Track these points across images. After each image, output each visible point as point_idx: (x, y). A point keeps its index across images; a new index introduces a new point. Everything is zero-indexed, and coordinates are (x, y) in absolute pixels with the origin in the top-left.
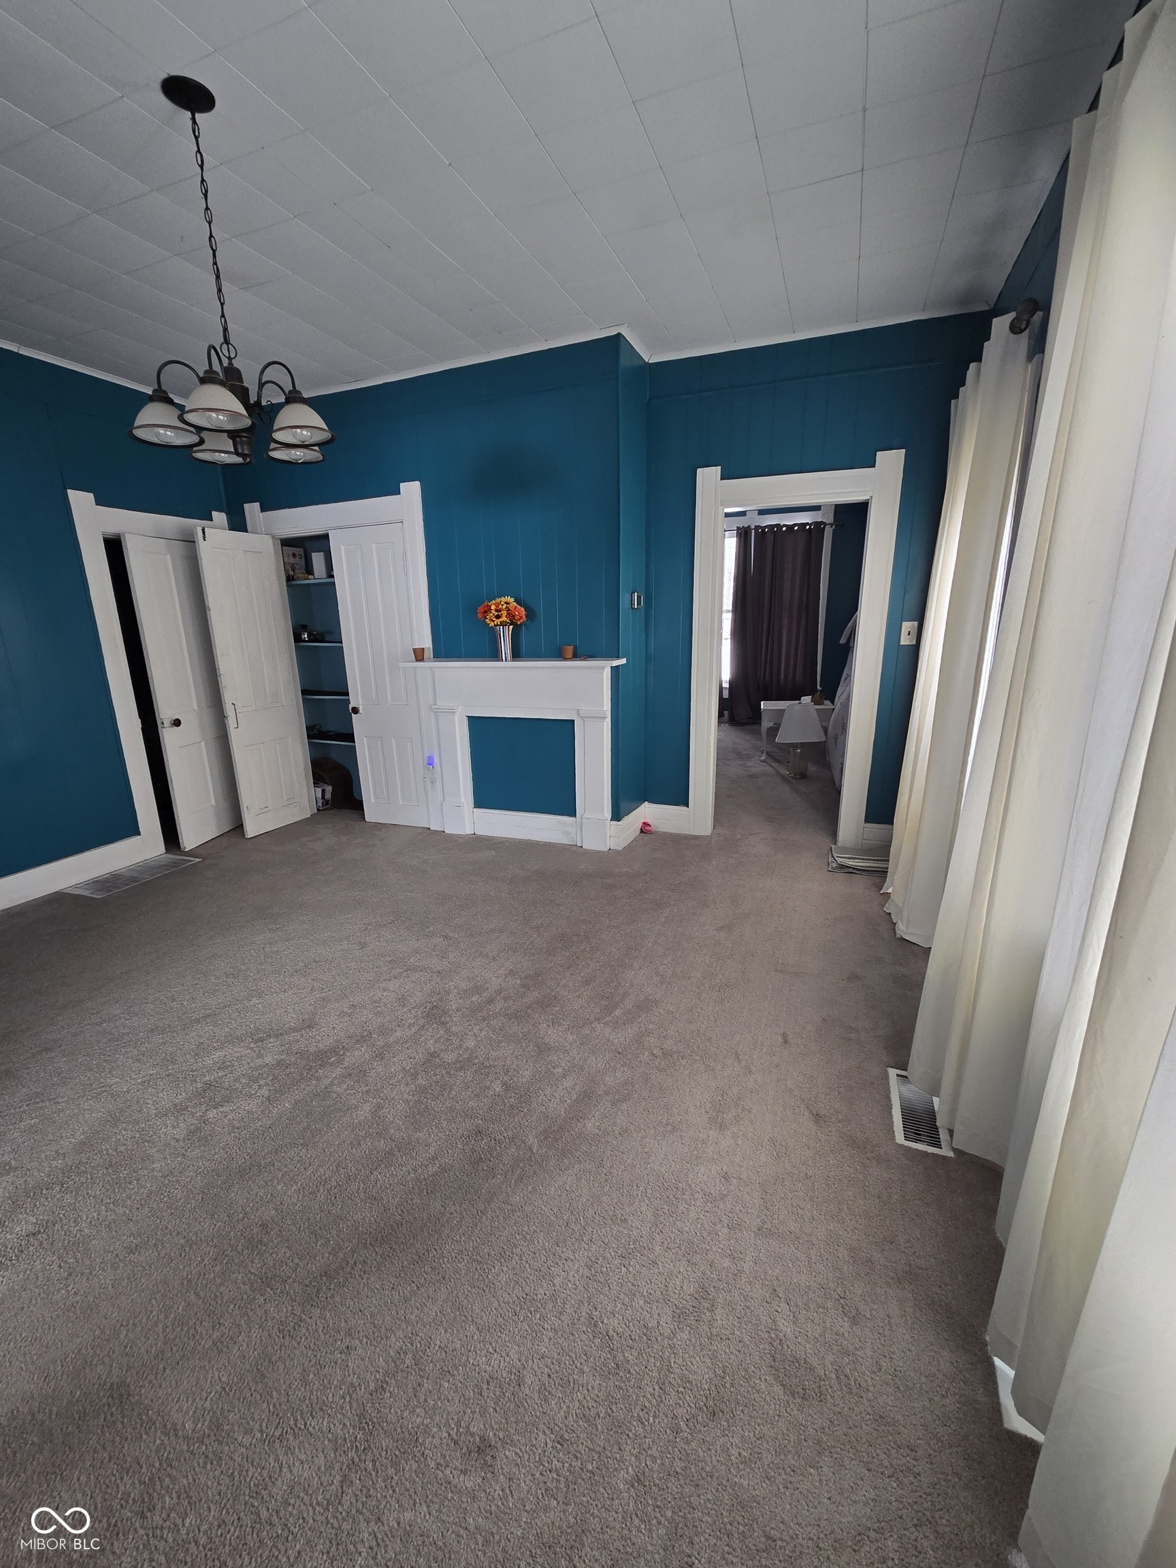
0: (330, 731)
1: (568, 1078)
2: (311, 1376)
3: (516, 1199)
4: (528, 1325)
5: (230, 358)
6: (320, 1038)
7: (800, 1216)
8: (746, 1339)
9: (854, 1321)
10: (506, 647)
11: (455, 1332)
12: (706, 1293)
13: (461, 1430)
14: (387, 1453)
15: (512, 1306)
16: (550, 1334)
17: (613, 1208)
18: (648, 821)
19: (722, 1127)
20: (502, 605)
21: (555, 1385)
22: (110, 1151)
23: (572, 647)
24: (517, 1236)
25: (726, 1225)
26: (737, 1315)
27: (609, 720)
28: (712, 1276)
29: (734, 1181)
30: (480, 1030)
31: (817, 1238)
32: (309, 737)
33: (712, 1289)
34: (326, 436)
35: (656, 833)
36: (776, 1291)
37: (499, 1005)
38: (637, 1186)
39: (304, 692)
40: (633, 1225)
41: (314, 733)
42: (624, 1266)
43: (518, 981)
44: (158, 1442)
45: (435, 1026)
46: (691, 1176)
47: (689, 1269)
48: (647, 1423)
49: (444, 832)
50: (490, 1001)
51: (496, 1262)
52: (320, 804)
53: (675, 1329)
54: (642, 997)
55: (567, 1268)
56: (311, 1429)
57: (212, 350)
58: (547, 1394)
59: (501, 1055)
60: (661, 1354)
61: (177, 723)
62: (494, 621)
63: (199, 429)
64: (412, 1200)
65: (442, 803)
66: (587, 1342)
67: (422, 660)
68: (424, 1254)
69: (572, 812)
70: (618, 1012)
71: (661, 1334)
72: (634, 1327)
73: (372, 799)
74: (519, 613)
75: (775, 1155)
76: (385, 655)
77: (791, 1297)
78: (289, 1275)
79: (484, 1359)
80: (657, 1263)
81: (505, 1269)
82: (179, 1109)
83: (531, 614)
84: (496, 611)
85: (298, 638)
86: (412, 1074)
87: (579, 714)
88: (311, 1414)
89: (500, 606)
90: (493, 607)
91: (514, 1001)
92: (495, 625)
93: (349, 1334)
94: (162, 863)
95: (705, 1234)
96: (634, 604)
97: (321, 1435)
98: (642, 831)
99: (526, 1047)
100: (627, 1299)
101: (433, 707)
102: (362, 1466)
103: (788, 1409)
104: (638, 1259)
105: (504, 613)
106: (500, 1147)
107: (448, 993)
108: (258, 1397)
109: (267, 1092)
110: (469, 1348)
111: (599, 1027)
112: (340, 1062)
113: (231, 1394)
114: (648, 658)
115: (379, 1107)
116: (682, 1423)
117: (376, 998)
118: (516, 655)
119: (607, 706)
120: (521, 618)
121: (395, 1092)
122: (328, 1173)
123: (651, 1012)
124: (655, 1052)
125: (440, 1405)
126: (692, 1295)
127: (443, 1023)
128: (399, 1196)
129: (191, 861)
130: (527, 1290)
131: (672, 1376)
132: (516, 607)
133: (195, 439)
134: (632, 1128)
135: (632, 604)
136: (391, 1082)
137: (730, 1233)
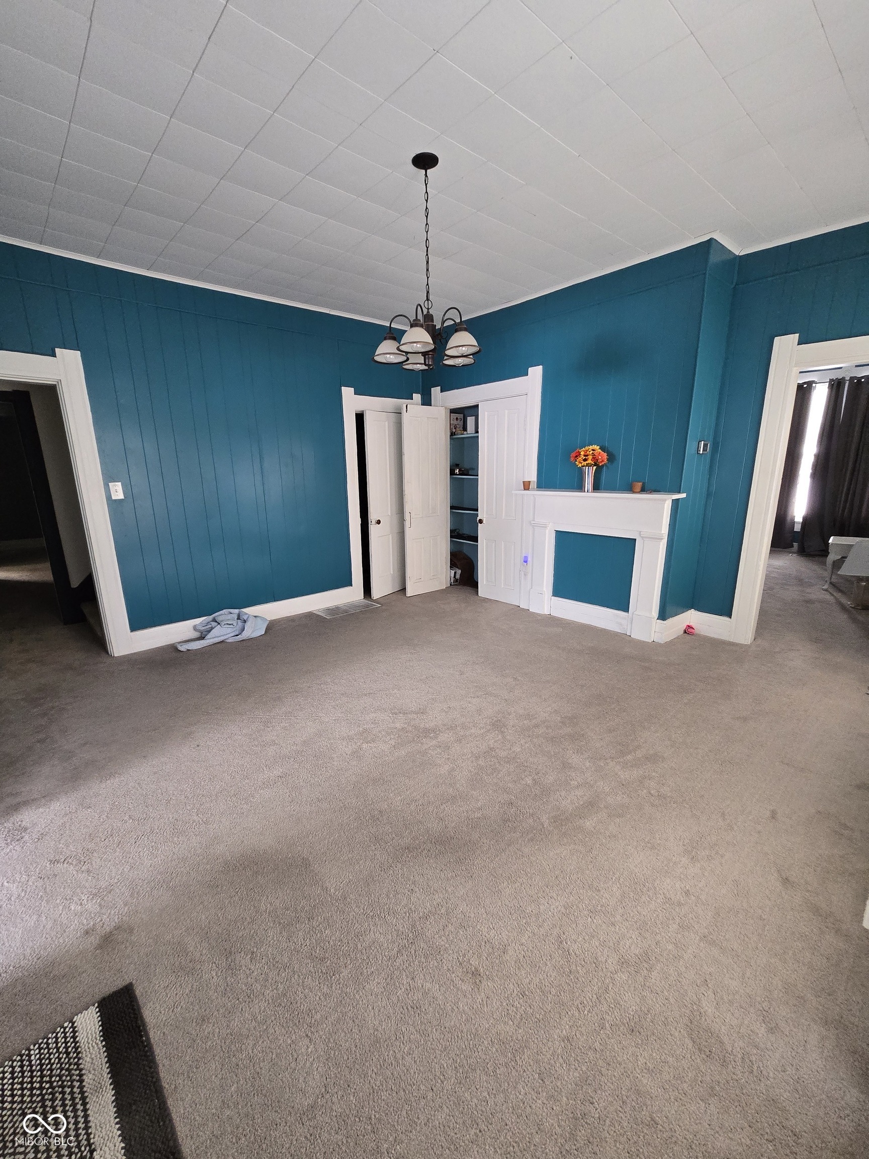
0: (464, 534)
1: (580, 789)
2: (392, 895)
3: (526, 850)
4: (517, 924)
5: (428, 309)
6: (427, 721)
7: (745, 943)
8: (672, 1000)
9: (771, 1031)
10: (589, 482)
11: (472, 908)
12: (648, 958)
13: (465, 959)
14: (423, 950)
15: (509, 909)
16: (530, 934)
17: (592, 880)
18: (691, 624)
19: (693, 859)
20: (590, 452)
21: (526, 963)
22: (316, 749)
23: (641, 483)
24: (522, 872)
25: (677, 923)
26: (669, 982)
27: (665, 541)
28: (656, 950)
29: (693, 898)
30: (525, 743)
31: (756, 962)
32: (451, 537)
33: (654, 958)
34: (477, 349)
35: (699, 635)
36: (706, 981)
37: (541, 731)
38: (613, 873)
39: (452, 508)
40: (604, 896)
41: (455, 534)
42: (591, 917)
43: (559, 718)
44: (319, 892)
45: (497, 732)
46: (658, 882)
47: (639, 939)
48: (582, 1013)
49: (529, 610)
50: (537, 726)
51: (505, 880)
52: (452, 581)
53: (618, 970)
54: (651, 752)
55: (550, 902)
56: (387, 920)
57: (419, 307)
58: (520, 965)
59: (536, 761)
60: (603, 979)
61: (379, 522)
62: (582, 463)
63: (407, 353)
64: (462, 827)
65: (530, 590)
66: (553, 950)
67: (528, 489)
68: (463, 859)
69: (626, 610)
70: (629, 757)
71: (606, 968)
72: (588, 955)
73: (485, 581)
74: (602, 458)
75: (736, 893)
76: (505, 485)
77: (719, 991)
78: (389, 841)
79: (486, 929)
80: (614, 925)
81: (510, 886)
82: (350, 739)
83: (611, 458)
84: (585, 456)
85: (452, 473)
86: (476, 757)
87: (640, 534)
88: (388, 913)
89: (588, 452)
90: (582, 453)
91: (553, 731)
92: (582, 466)
93: (414, 883)
94: (361, 605)
95: (658, 922)
96: (700, 451)
97: (391, 926)
98: (685, 632)
99: (555, 762)
100: (587, 937)
101: (532, 522)
102: (409, 950)
103: (693, 1057)
104: (602, 917)
105: (590, 457)
106: (523, 817)
107: (509, 714)
108: (365, 893)
109: (393, 743)
110: (478, 920)
111: (612, 764)
112: (436, 738)
113: (353, 886)
114: (709, 495)
115: (453, 769)
116: (607, 1025)
117: (463, 706)
118: (596, 487)
119: (665, 530)
120: (603, 461)
121: (464, 764)
122: (418, 797)
123: (657, 765)
124: (652, 792)
125: (455, 941)
126: (637, 956)
127: (502, 732)
128: (455, 823)
129: (375, 605)
130: (521, 904)
131: (608, 995)
132: (599, 453)
133: (404, 358)
134: (620, 836)
135: (698, 450)
136: (463, 758)
137: (679, 929)
